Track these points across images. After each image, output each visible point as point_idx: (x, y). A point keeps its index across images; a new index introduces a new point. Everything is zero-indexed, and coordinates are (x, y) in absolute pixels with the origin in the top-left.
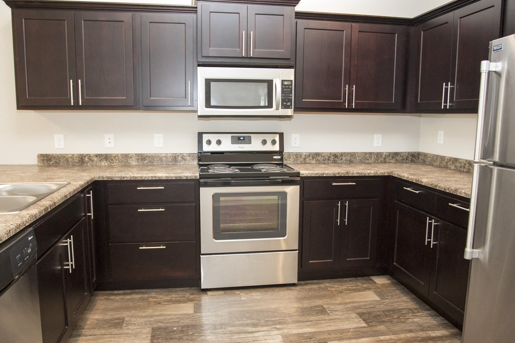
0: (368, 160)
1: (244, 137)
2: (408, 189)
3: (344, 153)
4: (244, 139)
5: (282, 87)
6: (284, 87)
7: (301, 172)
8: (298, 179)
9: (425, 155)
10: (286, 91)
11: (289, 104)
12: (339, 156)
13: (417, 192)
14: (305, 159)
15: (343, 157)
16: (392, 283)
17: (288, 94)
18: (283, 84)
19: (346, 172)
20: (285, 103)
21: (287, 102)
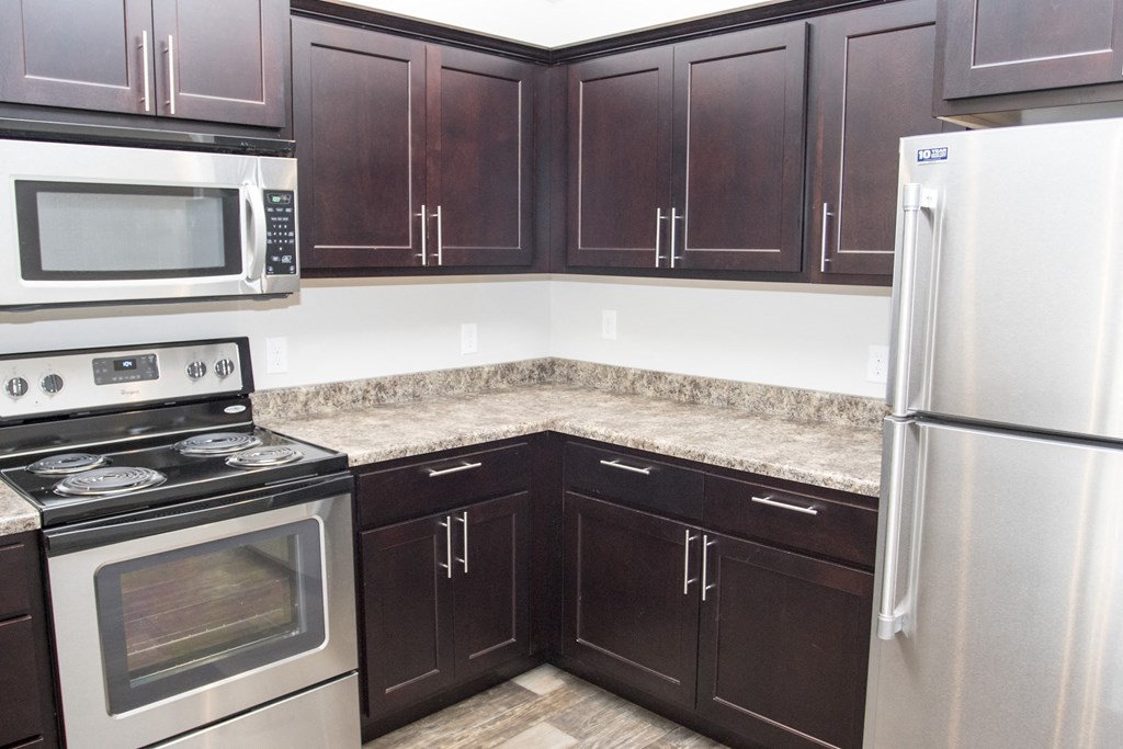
0: (452, 388)
1: (133, 360)
2: (612, 463)
3: (400, 377)
4: (134, 367)
5: (266, 212)
6: (270, 210)
7: (349, 455)
8: (347, 476)
9: (572, 365)
10: (278, 223)
11: (286, 259)
12: (387, 386)
13: (645, 471)
14: (306, 404)
15: (397, 389)
16: (569, 683)
17: (283, 230)
18: (267, 204)
19: (457, 436)
20: (275, 259)
21: (281, 255)
